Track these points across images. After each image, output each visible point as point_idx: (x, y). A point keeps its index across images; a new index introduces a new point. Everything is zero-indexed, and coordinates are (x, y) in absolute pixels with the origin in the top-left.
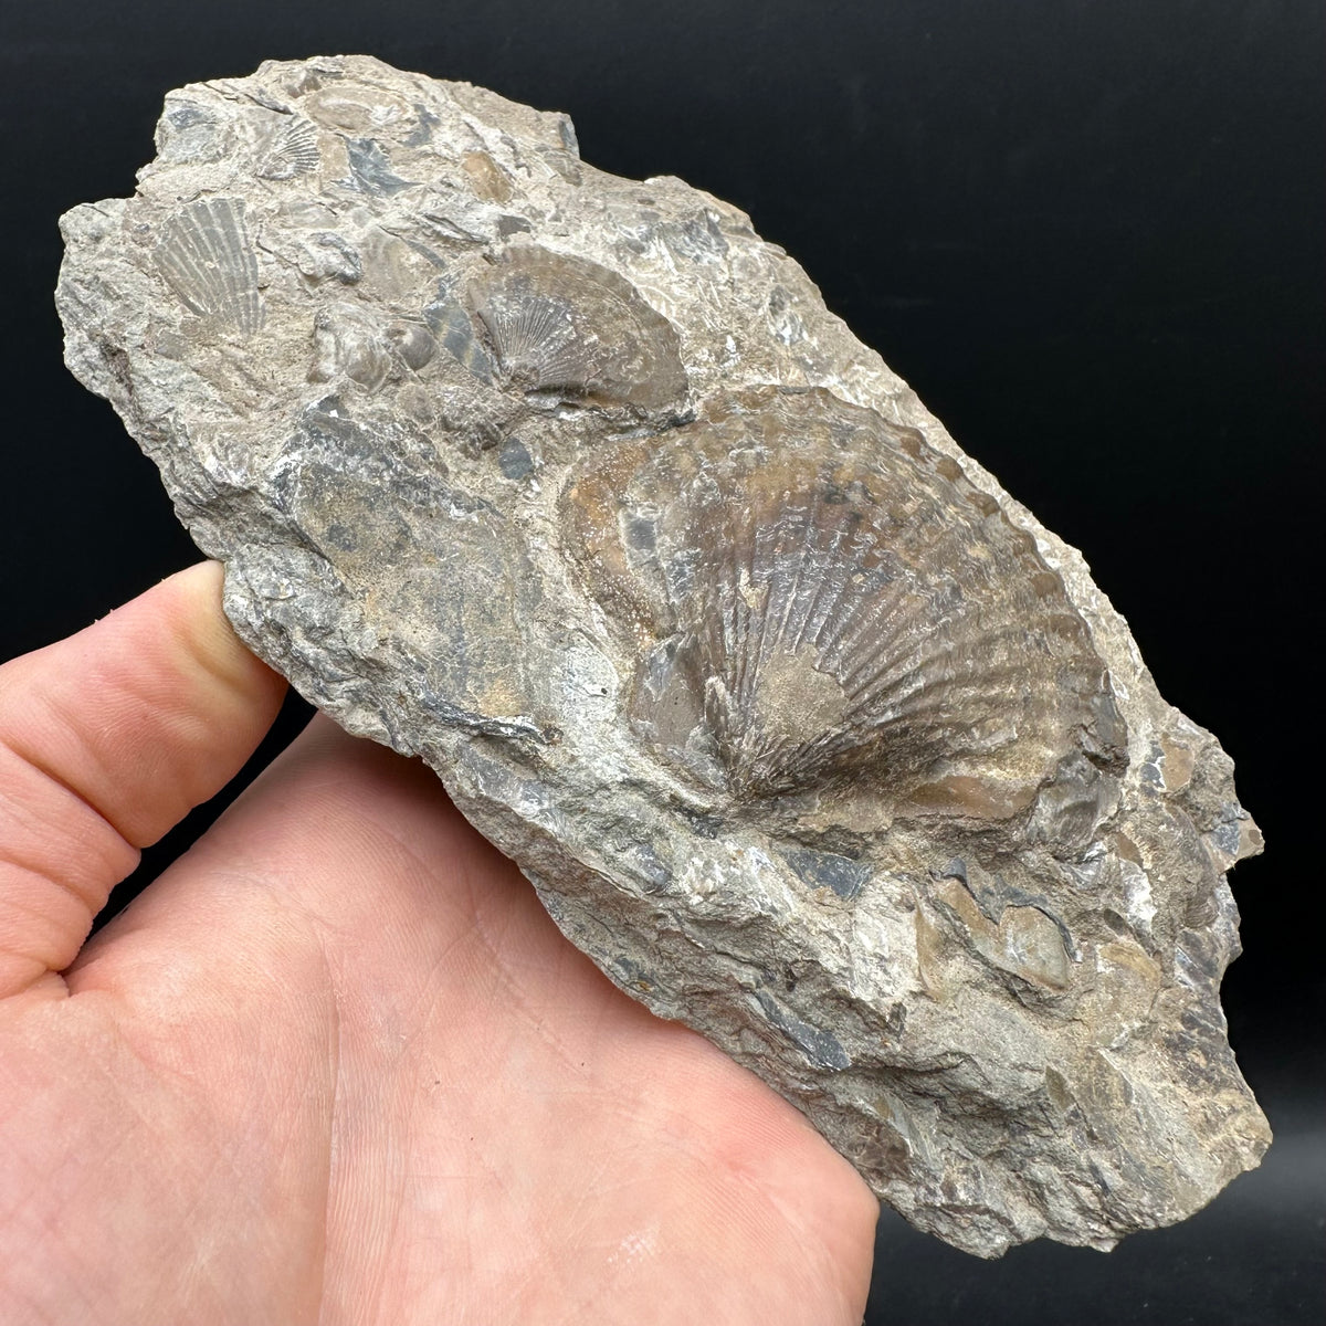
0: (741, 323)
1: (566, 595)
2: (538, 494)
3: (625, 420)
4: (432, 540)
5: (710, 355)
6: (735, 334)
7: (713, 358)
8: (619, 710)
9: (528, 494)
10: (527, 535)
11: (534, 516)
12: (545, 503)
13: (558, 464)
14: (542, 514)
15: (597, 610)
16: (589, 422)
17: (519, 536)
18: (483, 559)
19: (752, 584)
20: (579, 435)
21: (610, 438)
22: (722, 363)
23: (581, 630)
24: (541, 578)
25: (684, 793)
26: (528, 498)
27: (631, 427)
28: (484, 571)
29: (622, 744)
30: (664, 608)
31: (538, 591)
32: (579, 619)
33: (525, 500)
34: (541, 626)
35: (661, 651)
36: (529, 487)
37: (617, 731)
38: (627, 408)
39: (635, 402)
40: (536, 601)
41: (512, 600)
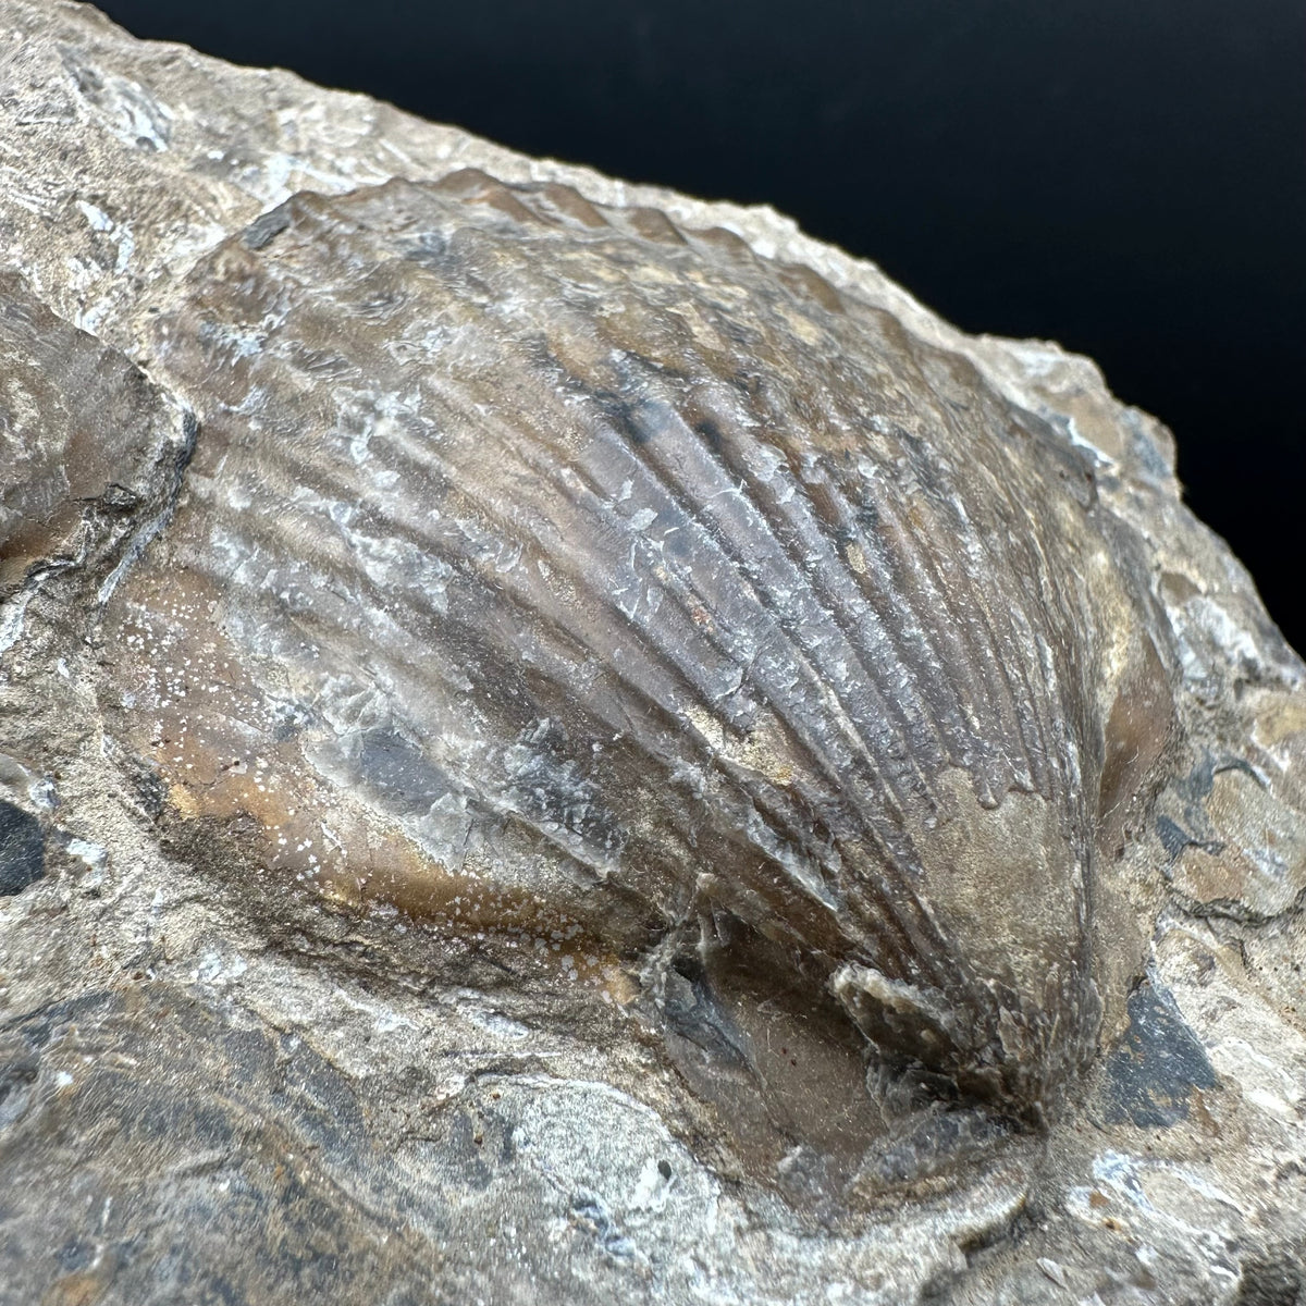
0: (75, 163)
1: (380, 1028)
2: (105, 861)
3: (104, 538)
4: (28, 1245)
5: (87, 266)
6: (85, 191)
7: (95, 266)
8: (732, 1185)
9: (89, 882)
10: (181, 980)
11: (151, 920)
12: (138, 869)
13: (74, 755)
14: (158, 900)
15: (462, 1000)
16: (46, 609)
17: (168, 998)
18: (167, 1146)
19: (737, 731)
20: (51, 651)
21: (103, 596)
22: (114, 265)
23: (480, 1072)
24: (304, 1045)
25: (970, 1219)
26: (95, 894)
27: (123, 541)
28: (199, 1171)
29: (814, 1255)
30: (597, 898)
31: (330, 1079)
32: (452, 1052)
33: (96, 905)
34: (413, 1151)
35: (670, 983)
36: (79, 870)
37: (780, 1237)
38: (89, 516)
39: (95, 492)
40: (349, 1114)
41: (315, 1166)
